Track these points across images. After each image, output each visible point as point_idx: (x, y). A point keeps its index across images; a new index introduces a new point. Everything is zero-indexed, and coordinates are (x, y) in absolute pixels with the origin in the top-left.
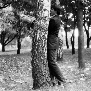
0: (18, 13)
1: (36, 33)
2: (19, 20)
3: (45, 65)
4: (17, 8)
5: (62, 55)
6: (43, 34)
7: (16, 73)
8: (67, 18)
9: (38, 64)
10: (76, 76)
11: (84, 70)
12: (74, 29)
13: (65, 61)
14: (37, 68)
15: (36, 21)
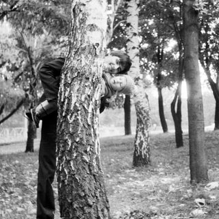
0: (29, 40)
1: (68, 89)
2: (31, 59)
3: (94, 176)
4: (25, 26)
5: (149, 149)
6: (88, 91)
7: (17, 204)
8: (162, 52)
9: (74, 175)
10: (183, 205)
11: (204, 186)
12: (180, 79)
13: (156, 167)
14: (72, 187)
15: (68, 59)
